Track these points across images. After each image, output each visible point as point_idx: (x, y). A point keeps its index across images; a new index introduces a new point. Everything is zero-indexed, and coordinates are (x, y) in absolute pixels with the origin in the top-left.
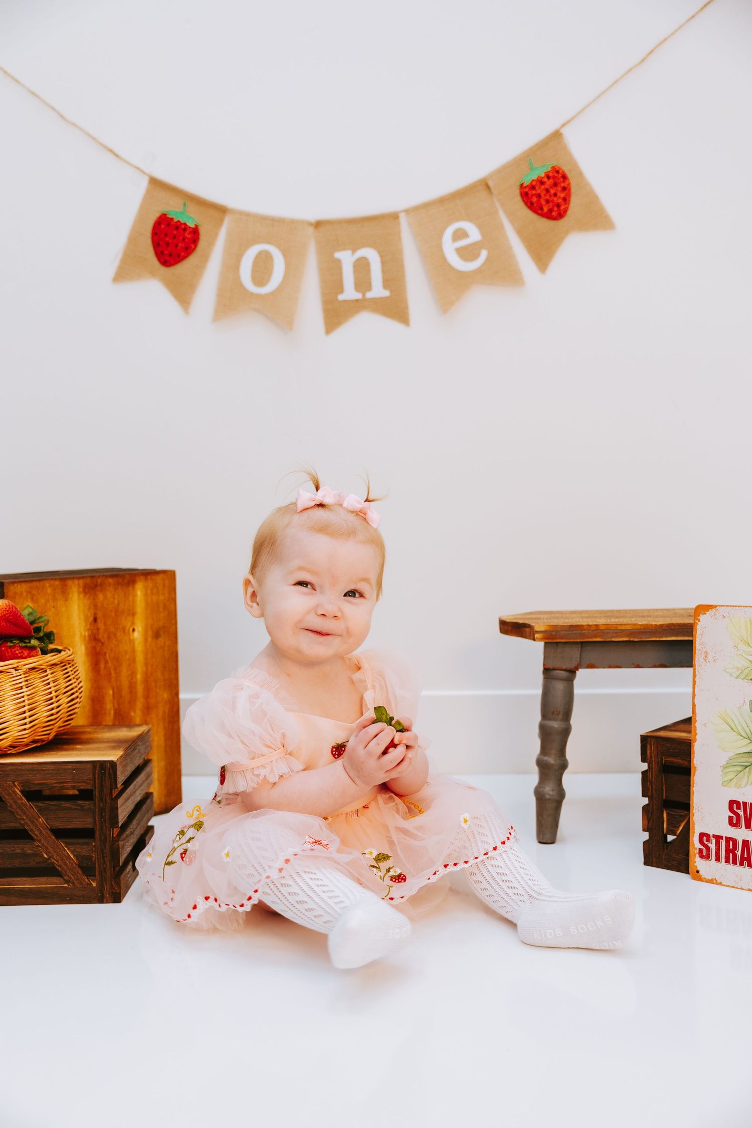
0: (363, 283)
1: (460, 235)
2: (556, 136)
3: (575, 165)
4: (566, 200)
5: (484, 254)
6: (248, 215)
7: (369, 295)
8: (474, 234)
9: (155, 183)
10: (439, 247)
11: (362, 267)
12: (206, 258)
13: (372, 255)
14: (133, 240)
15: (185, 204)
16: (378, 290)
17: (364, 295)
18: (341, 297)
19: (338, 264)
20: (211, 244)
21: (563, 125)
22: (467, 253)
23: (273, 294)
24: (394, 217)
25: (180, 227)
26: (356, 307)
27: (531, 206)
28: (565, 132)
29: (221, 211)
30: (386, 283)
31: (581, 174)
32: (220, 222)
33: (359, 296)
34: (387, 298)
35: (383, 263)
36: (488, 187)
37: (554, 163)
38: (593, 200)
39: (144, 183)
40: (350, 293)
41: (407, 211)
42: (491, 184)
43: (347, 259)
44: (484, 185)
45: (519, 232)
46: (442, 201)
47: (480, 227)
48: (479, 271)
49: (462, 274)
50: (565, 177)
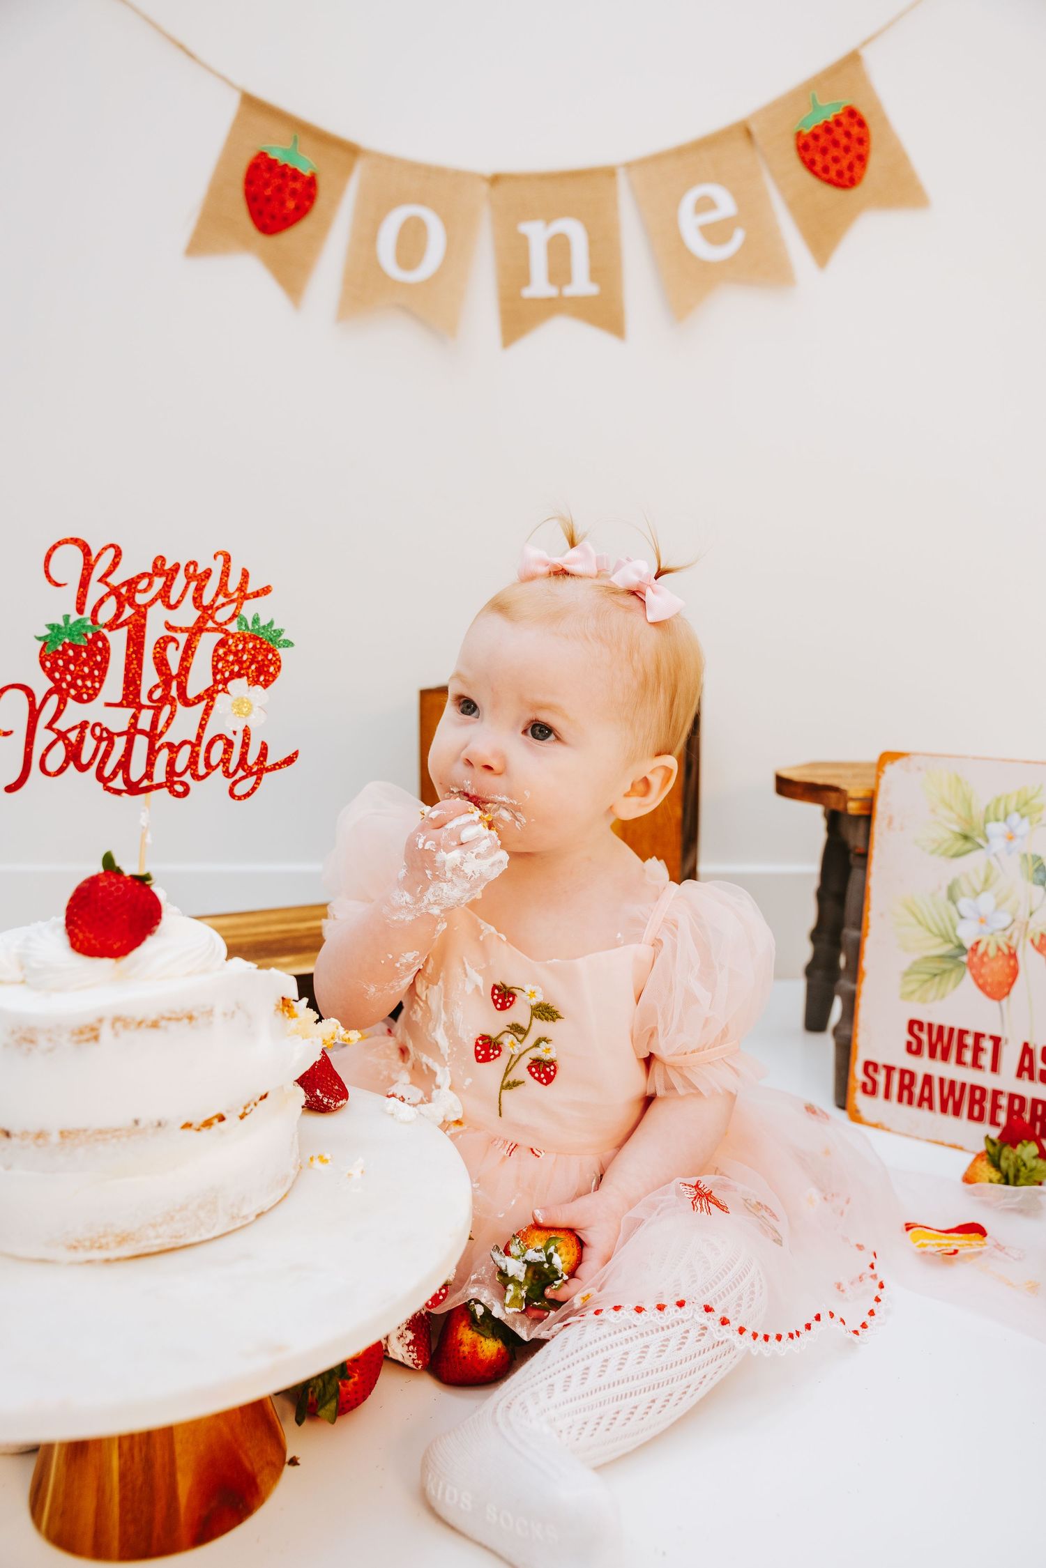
0: (560, 272)
1: (705, 204)
2: (853, 59)
3: (877, 106)
4: (862, 158)
5: (739, 237)
6: (392, 160)
7: (569, 291)
8: (726, 205)
9: (251, 103)
10: (674, 222)
11: (559, 248)
12: (325, 226)
13: (574, 230)
14: (215, 191)
15: (295, 141)
16: (581, 285)
17: (561, 291)
18: (527, 293)
19: (523, 241)
20: (334, 203)
21: (866, 43)
22: (716, 233)
23: (430, 283)
24: (609, 173)
25: (288, 174)
26: (548, 308)
27: (810, 165)
28: (868, 55)
29: (351, 151)
30: (595, 274)
31: (884, 121)
32: (347, 171)
33: (551, 291)
34: (594, 296)
35: (592, 243)
36: (749, 133)
37: (847, 102)
38: (900, 160)
39: (231, 105)
40: (540, 287)
41: (629, 166)
42: (754, 128)
43: (537, 233)
44: (745, 131)
45: (791, 206)
46: (680, 152)
47: (737, 195)
48: (730, 262)
49: (705, 266)
50: (862, 124)
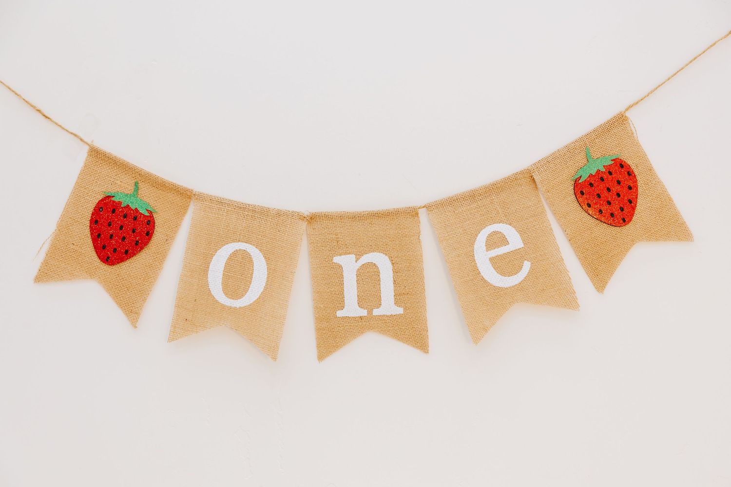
0: (369, 297)
1: (496, 240)
2: (620, 121)
3: (643, 157)
4: (631, 202)
5: (527, 266)
6: (221, 202)
7: (376, 312)
8: (515, 241)
9: (97, 155)
10: (471, 256)
11: (369, 275)
12: (162, 257)
13: (382, 261)
14: (64, 227)
15: (136, 185)
16: (388, 306)
17: (370, 312)
18: (340, 313)
19: (338, 271)
20: (169, 239)
21: (627, 110)
22: (505, 265)
23: (252, 308)
24: (413, 213)
25: (131, 215)
26: (360, 326)
27: (587, 208)
29: (185, 195)
30: (399, 298)
32: (182, 211)
33: (364, 313)
34: (400, 316)
35: (397, 272)
36: (532, 180)
37: (616, 155)
38: (665, 202)
39: (82, 155)
40: (352, 308)
41: (428, 207)
42: (537, 175)
43: (349, 265)
44: (529, 178)
46: (472, 196)
47: (522, 232)
48: (519, 288)
49: (498, 291)
50: (630, 173)
